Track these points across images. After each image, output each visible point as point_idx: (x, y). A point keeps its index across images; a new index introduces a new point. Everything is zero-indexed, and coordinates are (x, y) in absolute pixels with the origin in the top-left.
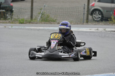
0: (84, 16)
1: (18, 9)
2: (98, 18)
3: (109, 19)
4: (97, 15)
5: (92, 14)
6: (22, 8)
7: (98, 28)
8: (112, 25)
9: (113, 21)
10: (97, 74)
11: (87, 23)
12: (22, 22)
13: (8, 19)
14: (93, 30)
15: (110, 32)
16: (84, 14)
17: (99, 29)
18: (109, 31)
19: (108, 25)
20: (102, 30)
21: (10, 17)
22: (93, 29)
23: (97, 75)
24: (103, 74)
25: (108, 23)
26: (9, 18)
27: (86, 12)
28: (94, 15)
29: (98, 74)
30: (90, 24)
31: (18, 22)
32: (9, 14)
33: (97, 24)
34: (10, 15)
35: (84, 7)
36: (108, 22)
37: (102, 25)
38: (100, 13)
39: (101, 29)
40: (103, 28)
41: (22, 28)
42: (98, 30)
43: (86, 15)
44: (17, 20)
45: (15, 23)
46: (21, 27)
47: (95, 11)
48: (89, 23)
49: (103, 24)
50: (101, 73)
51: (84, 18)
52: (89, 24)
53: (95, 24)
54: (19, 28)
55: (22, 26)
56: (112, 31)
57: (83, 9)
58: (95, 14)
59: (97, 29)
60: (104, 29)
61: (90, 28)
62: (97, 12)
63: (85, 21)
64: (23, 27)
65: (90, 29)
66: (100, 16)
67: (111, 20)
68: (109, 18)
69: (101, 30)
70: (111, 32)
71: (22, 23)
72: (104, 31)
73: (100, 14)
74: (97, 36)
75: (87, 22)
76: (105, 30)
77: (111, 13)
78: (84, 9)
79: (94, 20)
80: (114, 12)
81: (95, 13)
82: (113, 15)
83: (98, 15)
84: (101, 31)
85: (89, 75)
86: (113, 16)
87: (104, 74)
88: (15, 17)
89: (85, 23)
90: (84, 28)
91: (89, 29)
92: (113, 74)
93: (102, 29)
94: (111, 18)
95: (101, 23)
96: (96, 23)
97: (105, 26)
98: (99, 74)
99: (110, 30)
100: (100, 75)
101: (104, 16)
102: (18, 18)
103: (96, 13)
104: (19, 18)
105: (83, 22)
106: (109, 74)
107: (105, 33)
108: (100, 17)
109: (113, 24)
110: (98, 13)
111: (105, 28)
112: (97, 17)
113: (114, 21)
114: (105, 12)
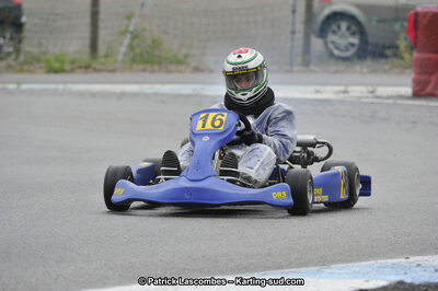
0: (293, 40)
1: (41, 19)
2: (347, 49)
3: (388, 52)
4: (343, 36)
5: (323, 33)
6: (56, 15)
7: (347, 86)
8: (402, 73)
9: (402, 58)
10: (342, 263)
11: (303, 68)
12: (57, 65)
13: (3, 55)
14: (329, 93)
15: (391, 101)
16: (293, 33)
17: (350, 88)
18: (388, 98)
19: (385, 72)
20: (362, 92)
21: (11, 49)
22: (329, 88)
23: (345, 265)
24: (366, 260)
25: (387, 67)
26: (9, 54)
27: (300, 27)
28: (331, 37)
29: (346, 261)
30: (316, 69)
31: (43, 65)
32: (8, 35)
33: (342, 72)
34: (12, 38)
35: (294, 6)
36: (384, 61)
37: (362, 73)
38: (354, 28)
39: (357, 91)
40: (366, 85)
41: (56, 90)
42: (345, 92)
43: (300, 36)
44: (39, 61)
45: (30, 72)
46: (53, 86)
47: (336, 20)
48: (312, 67)
49: (365, 70)
50: (359, 260)
51: (292, 47)
52: (312, 71)
53: (336, 72)
54: (45, 90)
55: (58, 84)
56: (401, 97)
57: (290, 13)
58: (334, 32)
59: (342, 88)
60: (370, 89)
61: (318, 88)
62: (344, 25)
63: (299, 60)
64: (61, 87)
65: (317, 92)
66: (355, 40)
67: (396, 56)
68: (389, 47)
69: (359, 95)
70: (399, 102)
71: (56, 71)
72: (369, 95)
73: (353, 34)
74: (344, 116)
75: (306, 63)
76: (373, 92)
77: (397, 26)
78: (294, 12)
79: (331, 55)
80: (406, 24)
81: (334, 27)
82: (403, 35)
83: (347, 34)
84: (360, 98)
85: (315, 265)
86: (406, 39)
87: (369, 263)
88: (29, 49)
89: (296, 68)
90: (293, 88)
91: (312, 88)
92: (403, 260)
93: (363, 89)
94: (397, 47)
95: (358, 68)
96: (341, 66)
97: (374, 78)
98: (351, 262)
99: (394, 94)
100: (356, 264)
101: (371, 39)
102: (44, 49)
103: (339, 27)
104: (45, 53)
105: (291, 65)
106: (390, 261)
107: (373, 103)
108: (353, 45)
109: (406, 68)
110: (348, 28)
111: (373, 85)
112: (343, 42)
113: (407, 56)
114: (373, 23)
